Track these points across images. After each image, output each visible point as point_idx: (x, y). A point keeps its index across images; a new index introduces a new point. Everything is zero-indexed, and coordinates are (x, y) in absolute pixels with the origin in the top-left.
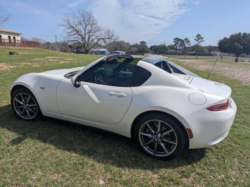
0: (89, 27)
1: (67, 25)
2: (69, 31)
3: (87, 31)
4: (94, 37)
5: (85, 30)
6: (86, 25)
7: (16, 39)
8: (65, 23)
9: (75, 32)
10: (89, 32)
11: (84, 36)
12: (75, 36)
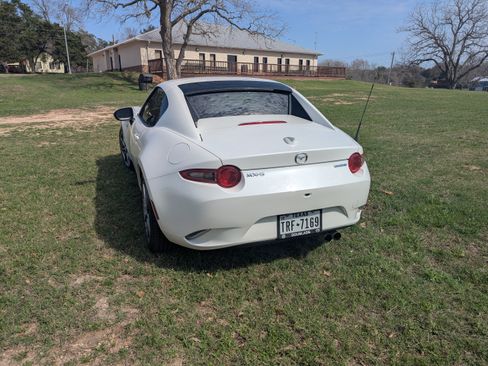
0: (467, 27)
1: (416, 26)
2: (417, 39)
3: (460, 36)
4: (476, 49)
5: (455, 35)
6: (462, 22)
7: (311, 64)
8: (410, 24)
9: (432, 41)
10: (465, 39)
11: (451, 47)
12: (430, 50)
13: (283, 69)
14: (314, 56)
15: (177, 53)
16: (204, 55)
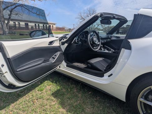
2: (81, 21)
13: (45, 28)
14: (54, 24)
15: (6, 22)
16: (15, 23)
